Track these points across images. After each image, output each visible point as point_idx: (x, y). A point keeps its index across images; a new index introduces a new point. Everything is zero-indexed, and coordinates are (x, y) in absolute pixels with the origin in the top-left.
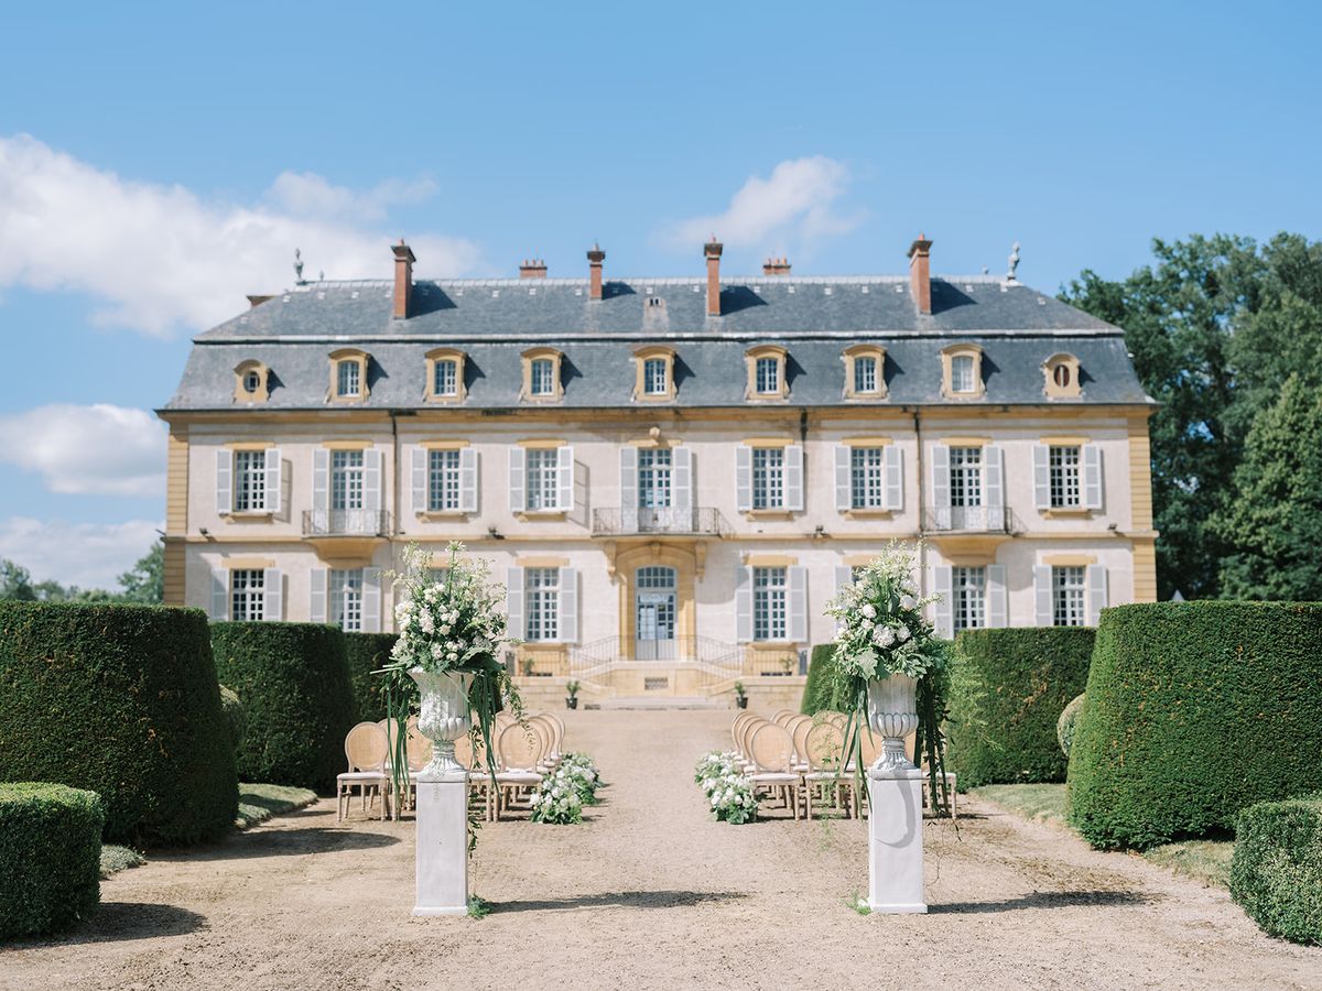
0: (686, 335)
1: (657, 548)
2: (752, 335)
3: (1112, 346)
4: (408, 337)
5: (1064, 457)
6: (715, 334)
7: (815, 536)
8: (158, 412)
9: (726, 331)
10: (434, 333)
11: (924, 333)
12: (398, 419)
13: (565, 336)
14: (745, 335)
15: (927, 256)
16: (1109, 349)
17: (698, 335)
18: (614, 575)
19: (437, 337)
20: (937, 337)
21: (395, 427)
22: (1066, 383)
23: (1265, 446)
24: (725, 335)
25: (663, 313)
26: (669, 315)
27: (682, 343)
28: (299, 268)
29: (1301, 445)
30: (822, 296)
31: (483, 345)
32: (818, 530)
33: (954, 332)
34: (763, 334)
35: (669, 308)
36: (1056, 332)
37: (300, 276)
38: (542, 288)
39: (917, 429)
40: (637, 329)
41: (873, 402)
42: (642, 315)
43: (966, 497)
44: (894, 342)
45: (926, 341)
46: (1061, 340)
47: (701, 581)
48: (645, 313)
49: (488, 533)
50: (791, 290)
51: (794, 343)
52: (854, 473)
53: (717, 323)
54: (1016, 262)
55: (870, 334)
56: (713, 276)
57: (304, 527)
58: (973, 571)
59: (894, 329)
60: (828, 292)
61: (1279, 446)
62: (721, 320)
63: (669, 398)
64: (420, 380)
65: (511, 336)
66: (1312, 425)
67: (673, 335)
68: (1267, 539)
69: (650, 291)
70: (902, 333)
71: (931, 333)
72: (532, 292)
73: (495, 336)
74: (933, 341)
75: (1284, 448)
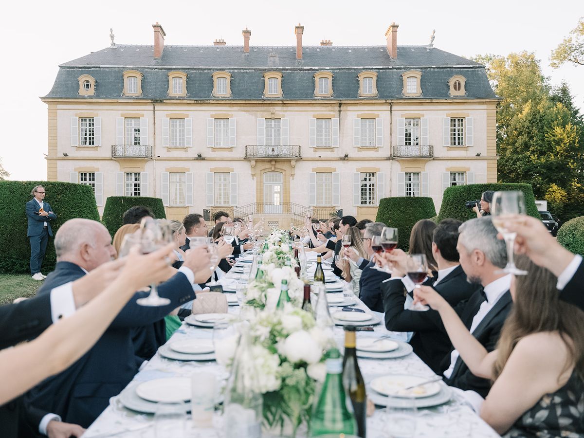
0: (287, 68)
1: (273, 163)
2: (317, 68)
3: (480, 72)
4: (160, 67)
5: (457, 123)
6: (300, 68)
7: (344, 158)
8: (42, 98)
9: (305, 66)
10: (172, 66)
11: (394, 67)
12: (156, 104)
13: (232, 67)
14: (313, 68)
15: (396, 32)
16: (478, 74)
17: (293, 68)
18: (253, 175)
19: (174, 67)
20: (400, 68)
21: (154, 107)
22: (459, 89)
23: (518, 129)
24: (305, 68)
25: (277, 59)
26: (279, 60)
27: (285, 71)
28: (112, 37)
29: (534, 128)
30: (347, 53)
31: (195, 71)
32: (345, 156)
33: (408, 67)
34: (322, 67)
35: (280, 58)
36: (454, 66)
37: (113, 40)
38: (223, 48)
39: (391, 111)
40: (266, 65)
41: (371, 98)
42: (267, 60)
43: (412, 141)
44: (381, 71)
45: (395, 70)
46: (456, 70)
47: (293, 179)
48: (269, 59)
49: (197, 156)
50: (334, 50)
51: (336, 71)
52: (362, 130)
53: (301, 63)
54: (434, 38)
55: (370, 67)
56: (299, 41)
57: (112, 153)
58: (414, 174)
59: (381, 66)
60: (350, 51)
61: (525, 129)
62: (303, 62)
63: (279, 96)
64: (166, 86)
65: (207, 67)
66: (538, 121)
67: (281, 68)
68: (520, 167)
69: (271, 50)
70: (384, 67)
71: (398, 67)
72: (218, 50)
73: (201, 67)
74: (399, 70)
75: (527, 130)
